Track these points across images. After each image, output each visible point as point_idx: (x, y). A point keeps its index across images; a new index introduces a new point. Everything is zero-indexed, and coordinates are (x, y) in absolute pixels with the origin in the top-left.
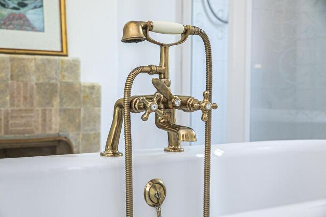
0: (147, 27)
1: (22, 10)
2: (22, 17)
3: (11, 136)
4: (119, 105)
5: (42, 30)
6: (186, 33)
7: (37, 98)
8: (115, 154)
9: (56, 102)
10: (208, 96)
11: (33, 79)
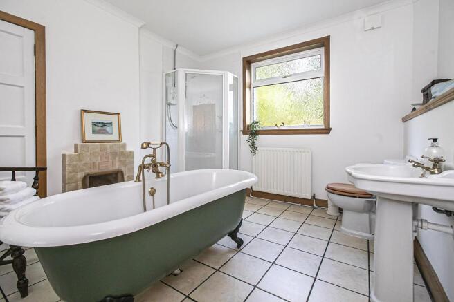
0: (149, 144)
1: (105, 128)
2: (105, 130)
3: (100, 171)
4: (140, 166)
5: (112, 134)
6: (161, 144)
7: (110, 157)
8: (139, 181)
9: (117, 158)
10: (168, 163)
11: (109, 151)
